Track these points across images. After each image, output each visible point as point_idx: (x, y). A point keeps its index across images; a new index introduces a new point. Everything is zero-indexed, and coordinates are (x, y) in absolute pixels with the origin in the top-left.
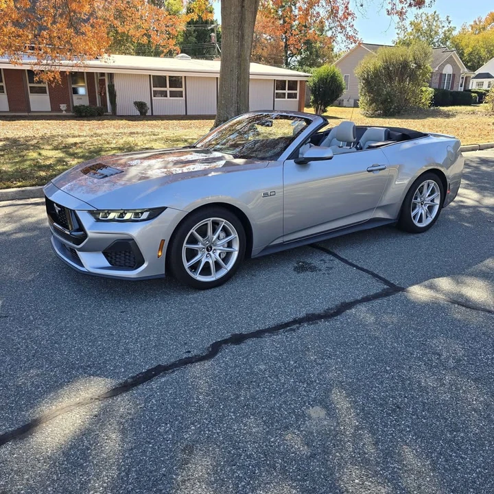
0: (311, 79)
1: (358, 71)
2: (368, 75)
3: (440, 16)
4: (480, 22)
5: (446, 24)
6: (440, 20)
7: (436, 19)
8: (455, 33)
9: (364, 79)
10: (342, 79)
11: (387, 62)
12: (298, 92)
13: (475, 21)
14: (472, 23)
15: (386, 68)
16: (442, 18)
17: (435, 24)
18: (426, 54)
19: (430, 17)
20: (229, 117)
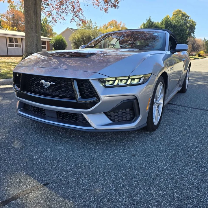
0: (53, 40)
1: (71, 39)
2: (75, 41)
3: (92, 21)
4: (106, 25)
5: (95, 25)
6: (92, 23)
7: (91, 22)
8: (98, 28)
9: (74, 42)
10: (65, 41)
11: (82, 36)
12: (46, 46)
13: (104, 25)
14: (103, 25)
15: (82, 38)
16: (93, 22)
17: (90, 24)
18: (96, 34)
19: (89, 22)
20: (33, 52)
